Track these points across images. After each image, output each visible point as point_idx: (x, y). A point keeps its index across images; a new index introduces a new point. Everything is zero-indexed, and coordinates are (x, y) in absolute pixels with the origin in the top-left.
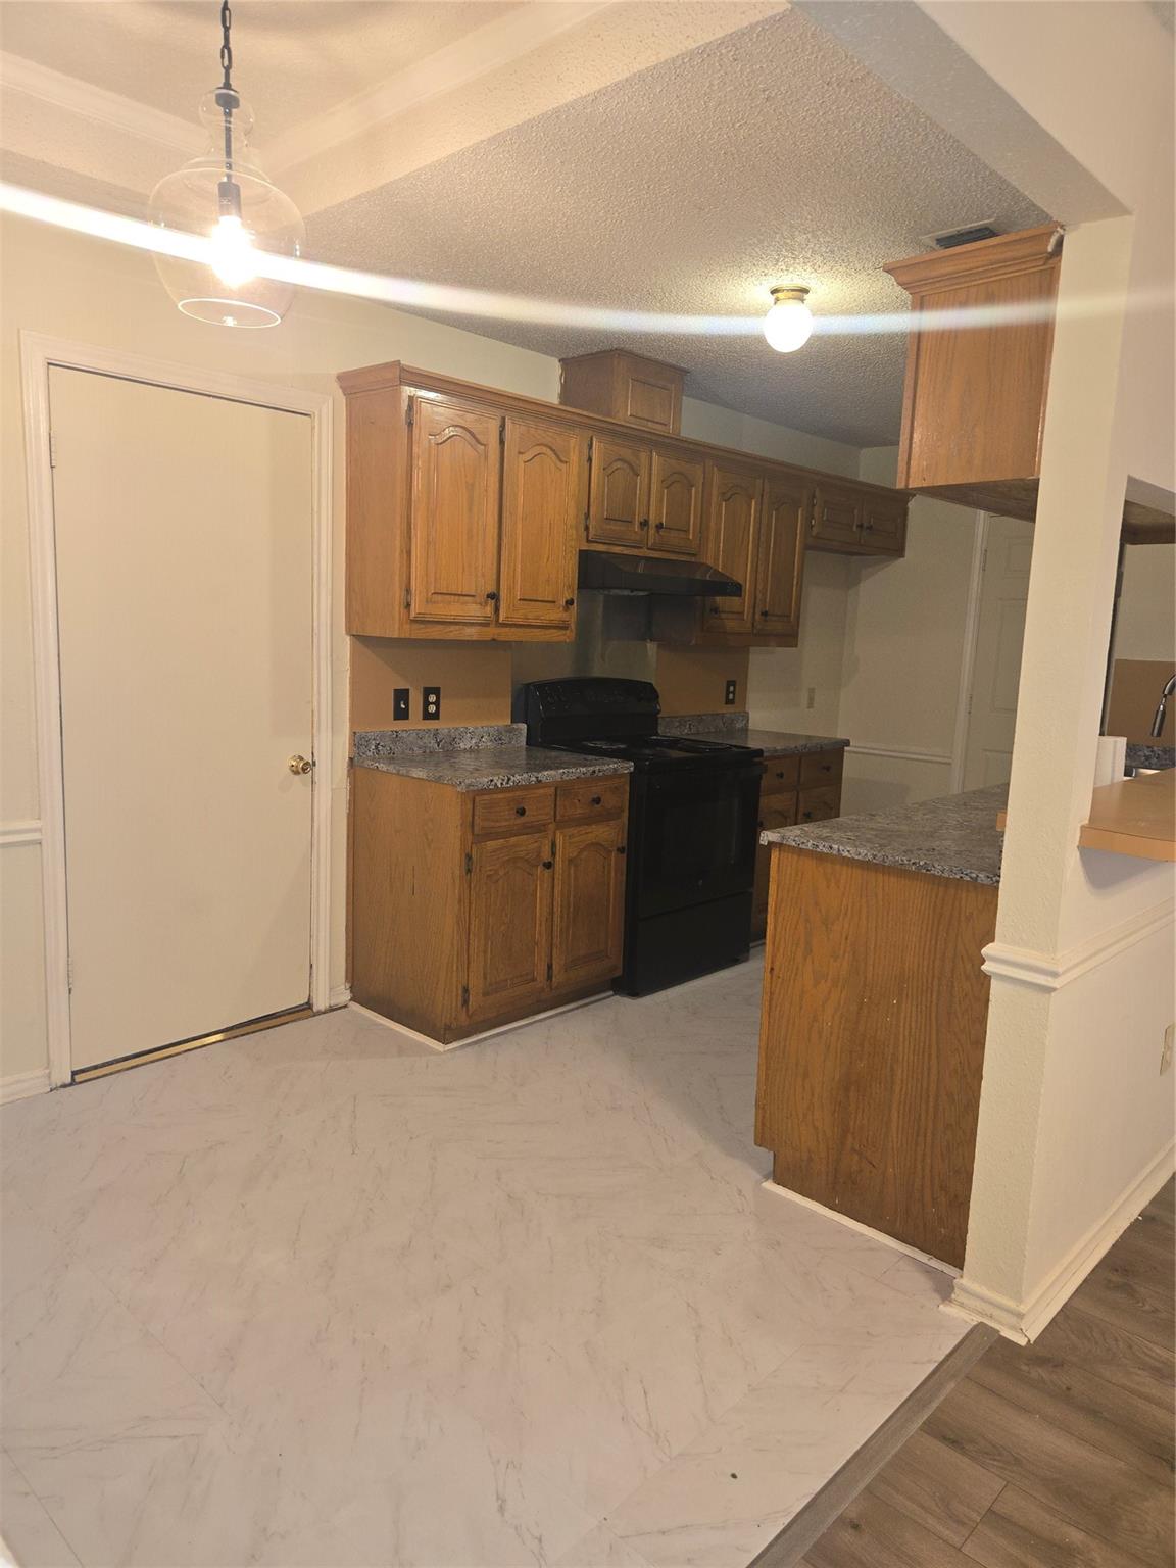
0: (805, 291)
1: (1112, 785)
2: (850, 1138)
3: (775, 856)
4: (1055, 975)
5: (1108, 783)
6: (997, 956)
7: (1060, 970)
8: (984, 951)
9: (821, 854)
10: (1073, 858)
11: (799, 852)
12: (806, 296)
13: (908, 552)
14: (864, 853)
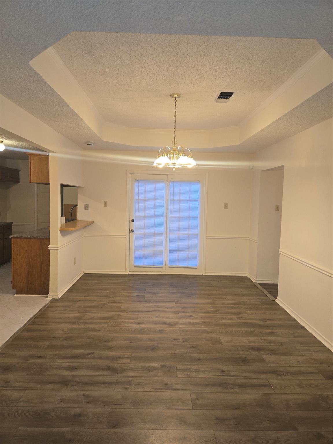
0: (2, 141)
1: (64, 224)
2: (29, 282)
3: (12, 240)
4: (58, 247)
5: (63, 223)
6: (51, 247)
7: (59, 246)
8: (49, 246)
9: (21, 238)
10: (59, 232)
11: (17, 238)
12: (3, 142)
13: (20, 182)
14: (29, 236)
